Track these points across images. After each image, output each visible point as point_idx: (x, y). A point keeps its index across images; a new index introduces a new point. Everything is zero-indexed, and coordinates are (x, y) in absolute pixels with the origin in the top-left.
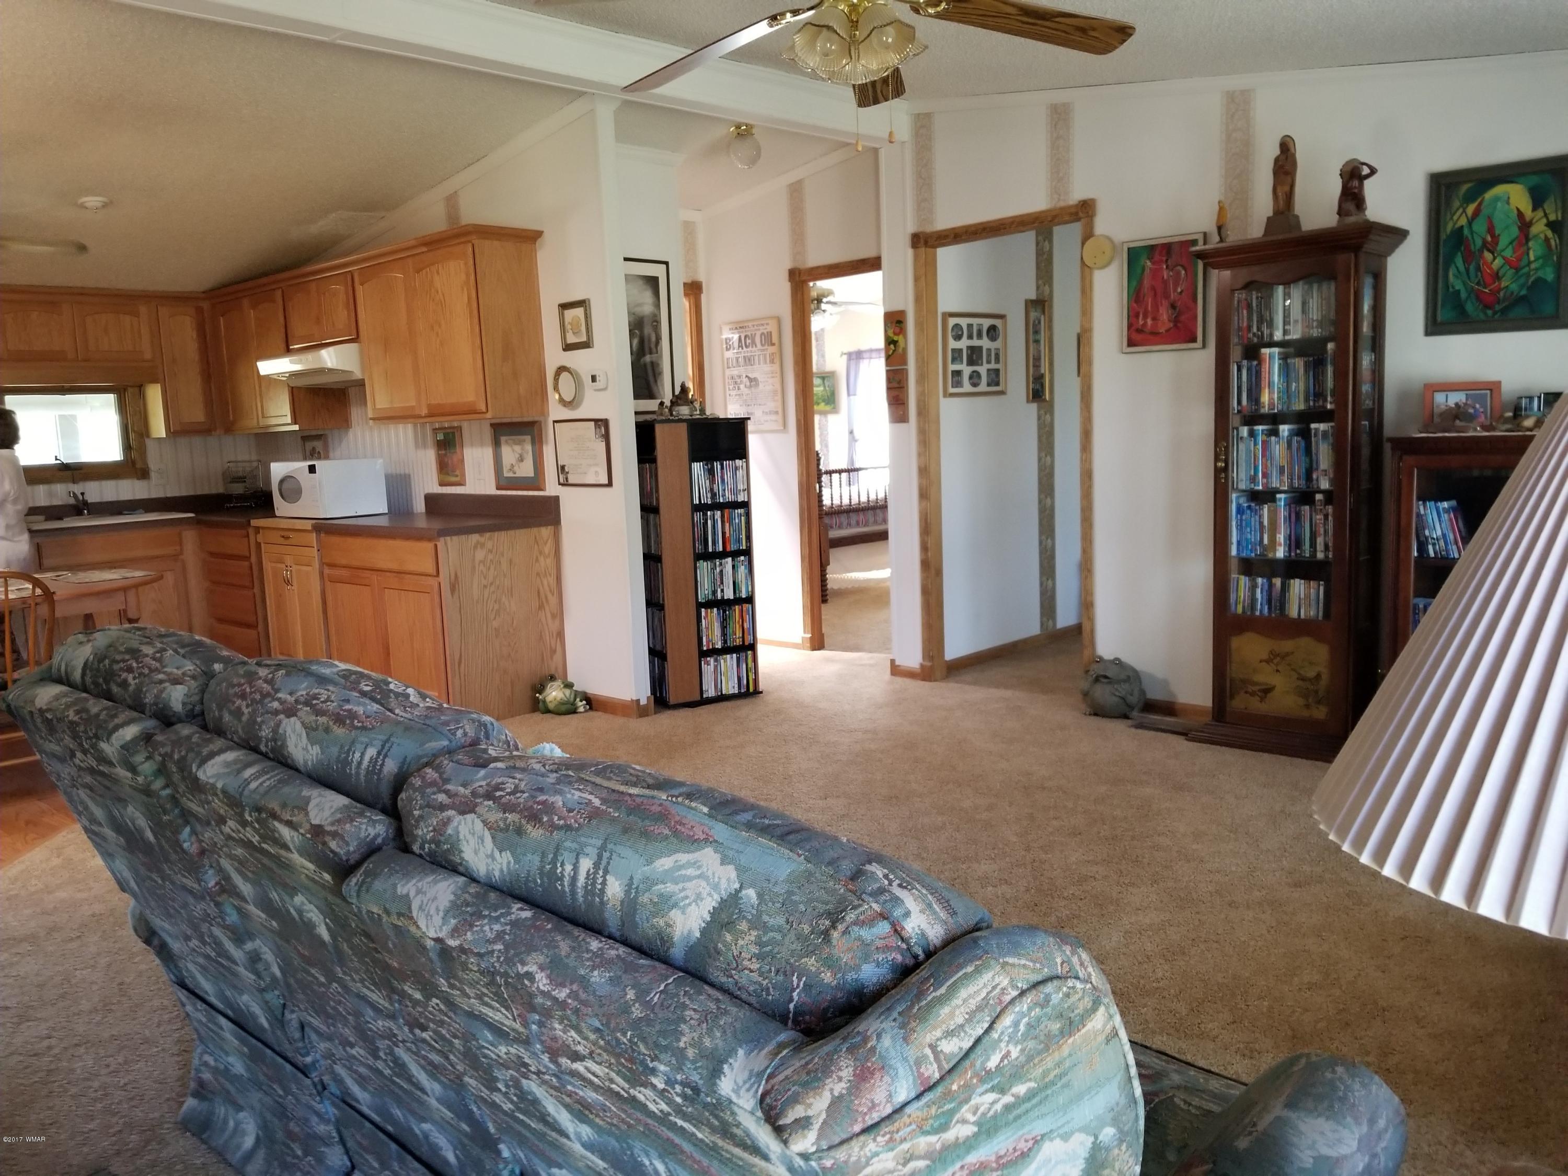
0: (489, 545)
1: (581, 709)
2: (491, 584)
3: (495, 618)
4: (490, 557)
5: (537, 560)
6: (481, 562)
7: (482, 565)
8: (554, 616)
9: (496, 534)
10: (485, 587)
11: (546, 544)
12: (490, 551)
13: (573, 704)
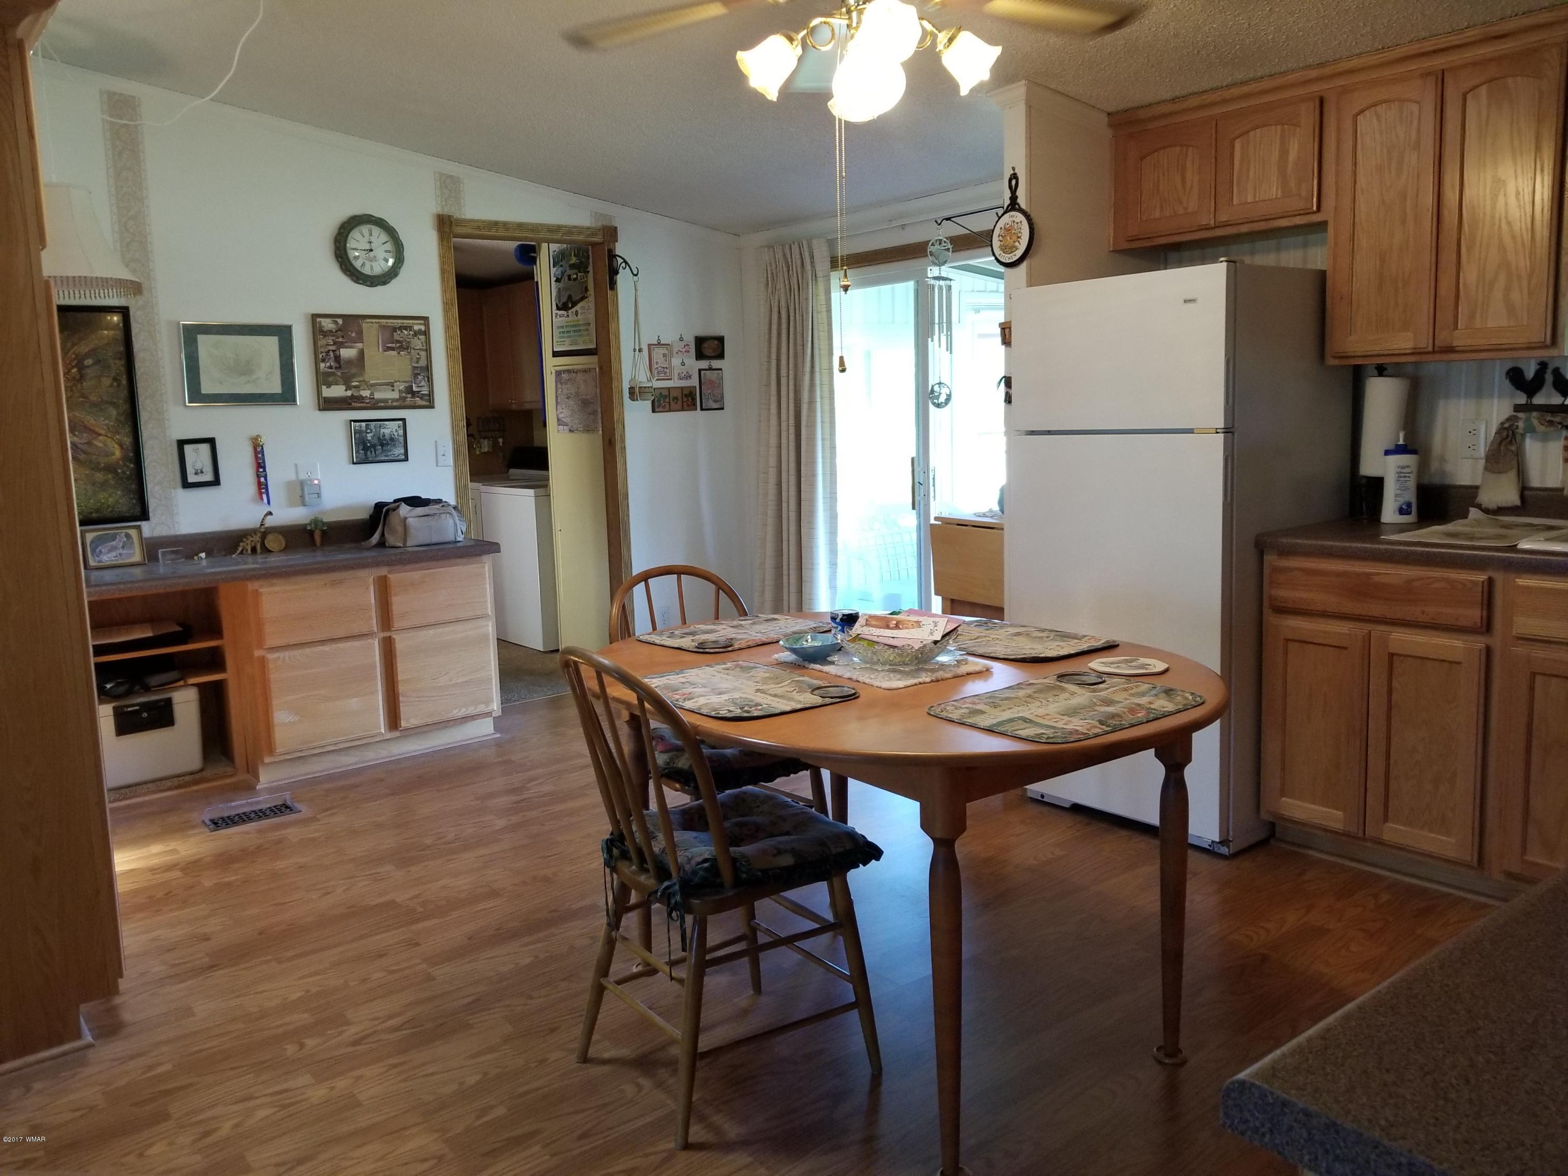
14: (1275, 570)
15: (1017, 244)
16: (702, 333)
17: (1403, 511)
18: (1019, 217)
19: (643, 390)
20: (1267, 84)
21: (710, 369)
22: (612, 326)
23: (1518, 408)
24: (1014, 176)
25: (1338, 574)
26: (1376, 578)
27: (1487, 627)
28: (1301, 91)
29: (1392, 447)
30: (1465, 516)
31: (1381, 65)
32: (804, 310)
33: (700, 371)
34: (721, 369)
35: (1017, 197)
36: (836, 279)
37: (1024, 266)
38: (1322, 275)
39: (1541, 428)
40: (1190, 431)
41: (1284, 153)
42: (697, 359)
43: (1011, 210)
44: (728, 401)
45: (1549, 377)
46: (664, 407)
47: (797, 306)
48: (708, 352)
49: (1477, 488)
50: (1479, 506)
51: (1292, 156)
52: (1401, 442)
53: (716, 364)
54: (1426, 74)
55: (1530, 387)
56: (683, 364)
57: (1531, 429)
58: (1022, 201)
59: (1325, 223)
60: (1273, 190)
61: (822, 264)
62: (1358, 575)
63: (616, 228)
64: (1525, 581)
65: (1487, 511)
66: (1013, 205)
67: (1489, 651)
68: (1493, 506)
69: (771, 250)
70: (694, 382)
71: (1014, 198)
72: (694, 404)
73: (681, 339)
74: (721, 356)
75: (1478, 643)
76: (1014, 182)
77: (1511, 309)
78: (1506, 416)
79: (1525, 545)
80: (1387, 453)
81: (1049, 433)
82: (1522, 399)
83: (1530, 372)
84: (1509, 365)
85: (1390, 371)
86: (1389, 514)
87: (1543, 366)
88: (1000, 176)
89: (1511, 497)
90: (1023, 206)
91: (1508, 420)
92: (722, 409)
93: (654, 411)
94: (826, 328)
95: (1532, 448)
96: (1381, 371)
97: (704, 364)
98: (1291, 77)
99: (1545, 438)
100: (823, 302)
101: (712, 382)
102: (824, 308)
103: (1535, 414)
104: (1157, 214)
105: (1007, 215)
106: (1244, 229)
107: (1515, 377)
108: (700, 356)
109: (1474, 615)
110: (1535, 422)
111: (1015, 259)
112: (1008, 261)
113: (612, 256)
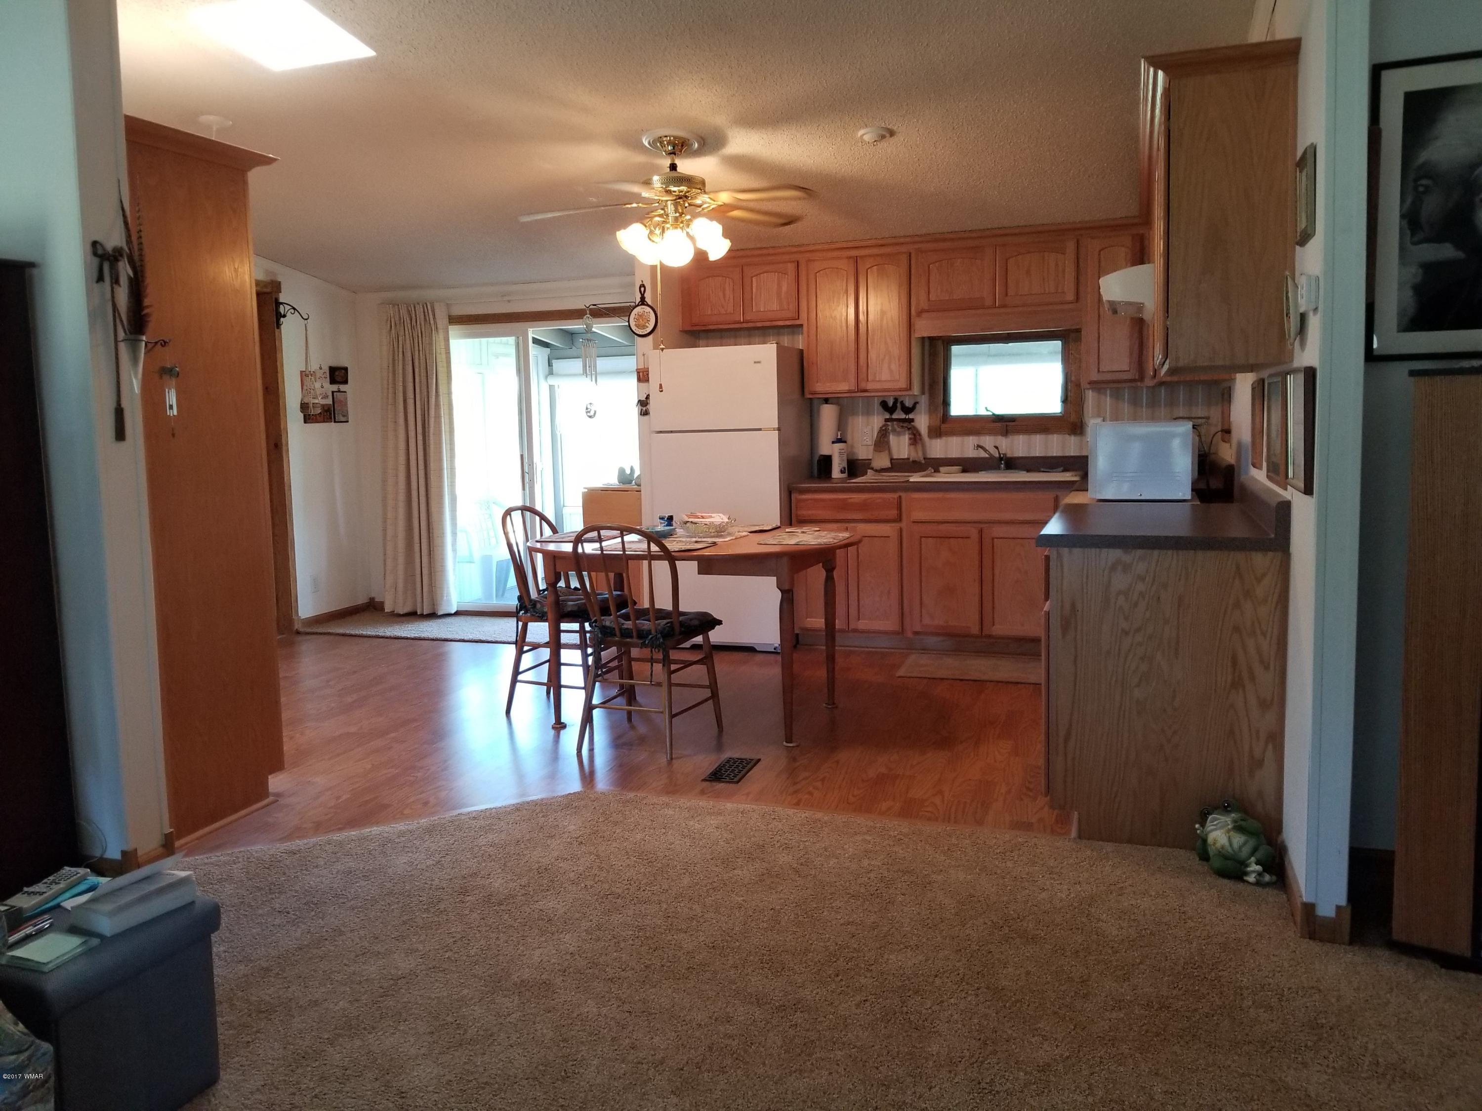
0: (1140, 568)
1: (1251, 878)
2: (1138, 630)
3: (1138, 686)
4: (1140, 587)
5: (1237, 605)
6: (1119, 593)
7: (1122, 598)
8: (1264, 705)
9: (1156, 553)
10: (1126, 633)
11: (1259, 580)
12: (1142, 579)
13: (1244, 864)
14: (798, 501)
15: (647, 324)
16: (335, 364)
17: (842, 472)
18: (648, 309)
19: (315, 405)
20: (771, 251)
21: (339, 391)
22: (278, 356)
23: (887, 420)
24: (643, 286)
25: (831, 500)
26: (850, 501)
27: (899, 519)
28: (787, 257)
29: (835, 440)
30: (866, 473)
31: (828, 250)
32: (427, 352)
33: (333, 392)
34: (345, 392)
35: (645, 298)
36: (453, 330)
37: (651, 337)
38: (802, 351)
39: (898, 429)
40: (760, 430)
41: (779, 286)
42: (331, 384)
43: (641, 305)
44: (351, 418)
45: (899, 405)
46: (313, 419)
47: (421, 349)
48: (339, 379)
49: (870, 460)
50: (872, 469)
51: (784, 288)
52: (839, 437)
53: (343, 387)
54: (849, 258)
55: (891, 410)
56: (322, 387)
57: (894, 431)
58: (648, 299)
59: (801, 326)
60: (775, 306)
61: (442, 320)
62: (840, 500)
63: (280, 282)
64: (916, 495)
65: (876, 471)
66: (643, 302)
67: (901, 530)
68: (878, 468)
69: (396, 307)
70: (329, 401)
71: (643, 299)
72: (331, 418)
73: (321, 368)
74: (345, 382)
75: (897, 526)
76: (642, 289)
77: (891, 371)
78: (881, 425)
79: (912, 480)
80: (833, 442)
81: (672, 432)
82: (887, 416)
83: (891, 404)
84: (881, 399)
85: (830, 401)
86: (836, 473)
87: (896, 400)
88: (633, 285)
89: (886, 463)
90: (650, 303)
91: (884, 426)
92: (347, 422)
93: (305, 422)
94: (445, 365)
95: (892, 439)
96: (826, 401)
97: (335, 387)
98: (784, 250)
99: (899, 434)
100: (443, 347)
101: (341, 401)
102: (443, 351)
103: (895, 423)
104: (709, 312)
105: (639, 307)
106: (759, 325)
107: (884, 405)
108: (333, 381)
109: (894, 513)
110: (896, 427)
111: (646, 333)
112: (641, 334)
113: (278, 304)
